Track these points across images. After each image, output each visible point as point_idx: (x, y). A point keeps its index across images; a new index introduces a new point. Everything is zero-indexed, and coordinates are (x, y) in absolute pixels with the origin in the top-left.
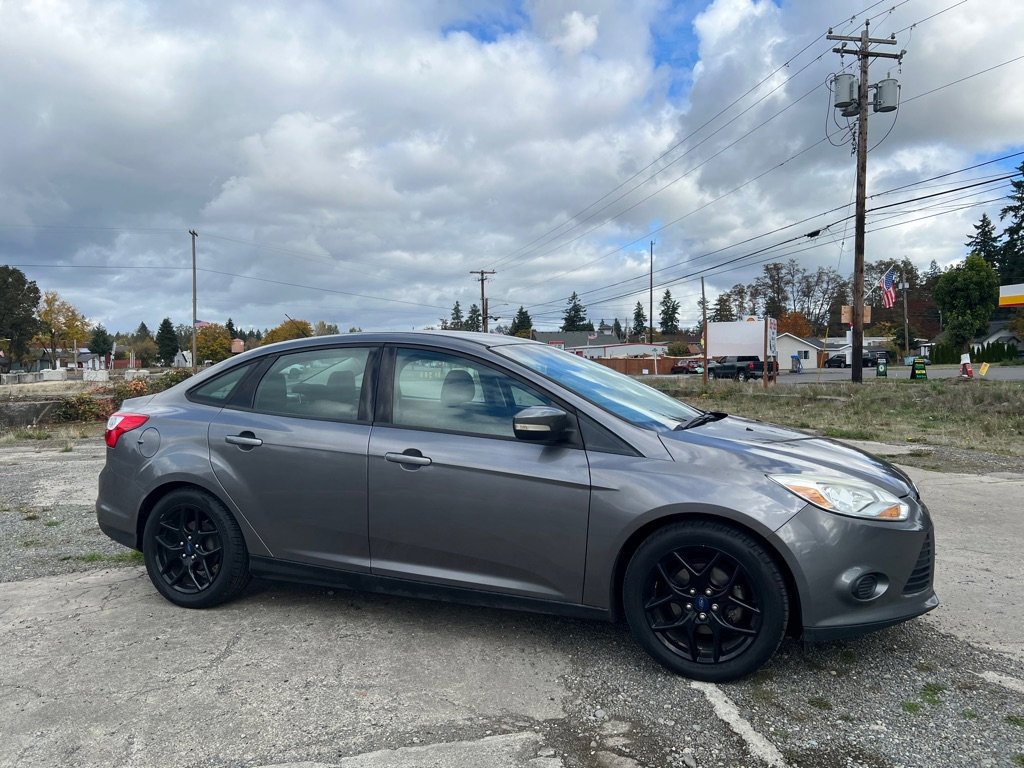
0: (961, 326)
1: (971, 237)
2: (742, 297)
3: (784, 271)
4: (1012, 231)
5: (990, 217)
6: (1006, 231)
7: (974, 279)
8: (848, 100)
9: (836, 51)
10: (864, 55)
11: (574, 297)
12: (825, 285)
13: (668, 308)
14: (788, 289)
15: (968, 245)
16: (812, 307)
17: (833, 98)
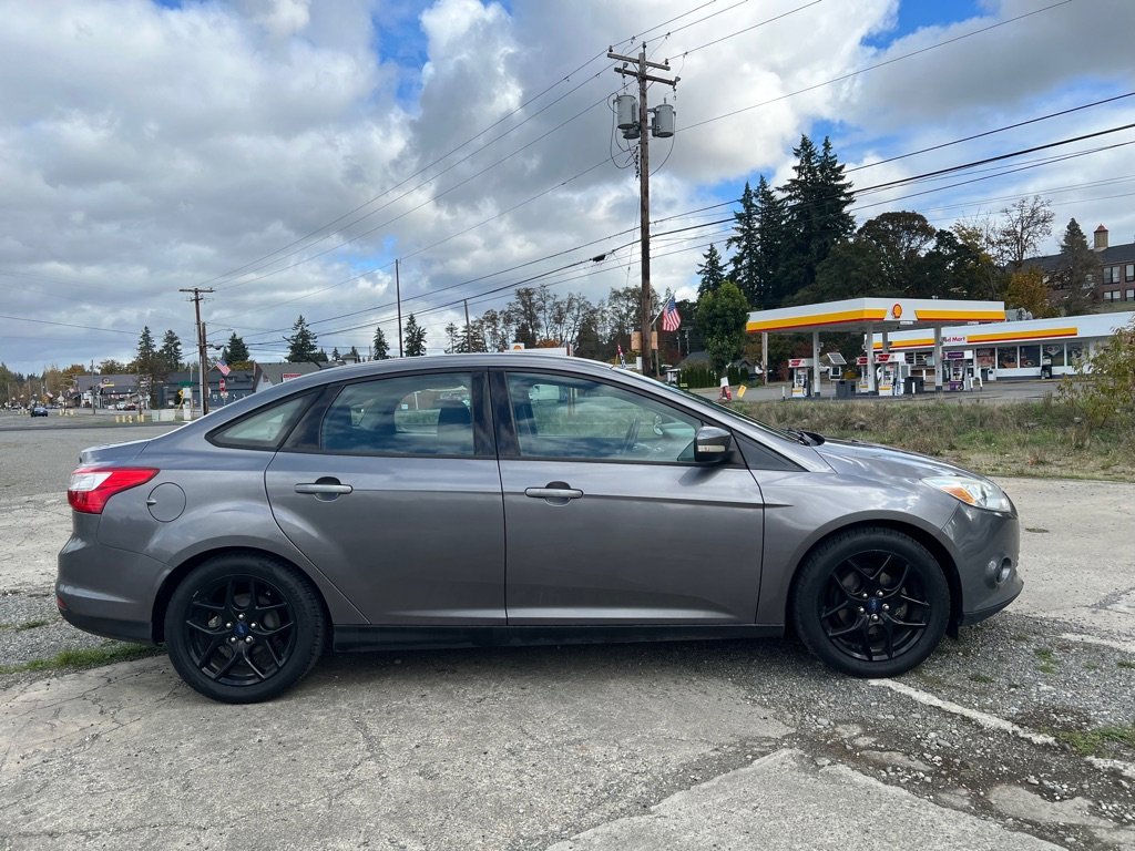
0: (720, 351)
1: (701, 266)
2: (495, 324)
3: (535, 297)
4: (736, 261)
5: (716, 247)
6: (731, 260)
7: (730, 306)
8: (631, 122)
9: (617, 70)
10: (643, 78)
11: (301, 321)
12: (576, 312)
13: (413, 334)
14: (540, 315)
15: (699, 273)
16: (564, 334)
17: (616, 119)
